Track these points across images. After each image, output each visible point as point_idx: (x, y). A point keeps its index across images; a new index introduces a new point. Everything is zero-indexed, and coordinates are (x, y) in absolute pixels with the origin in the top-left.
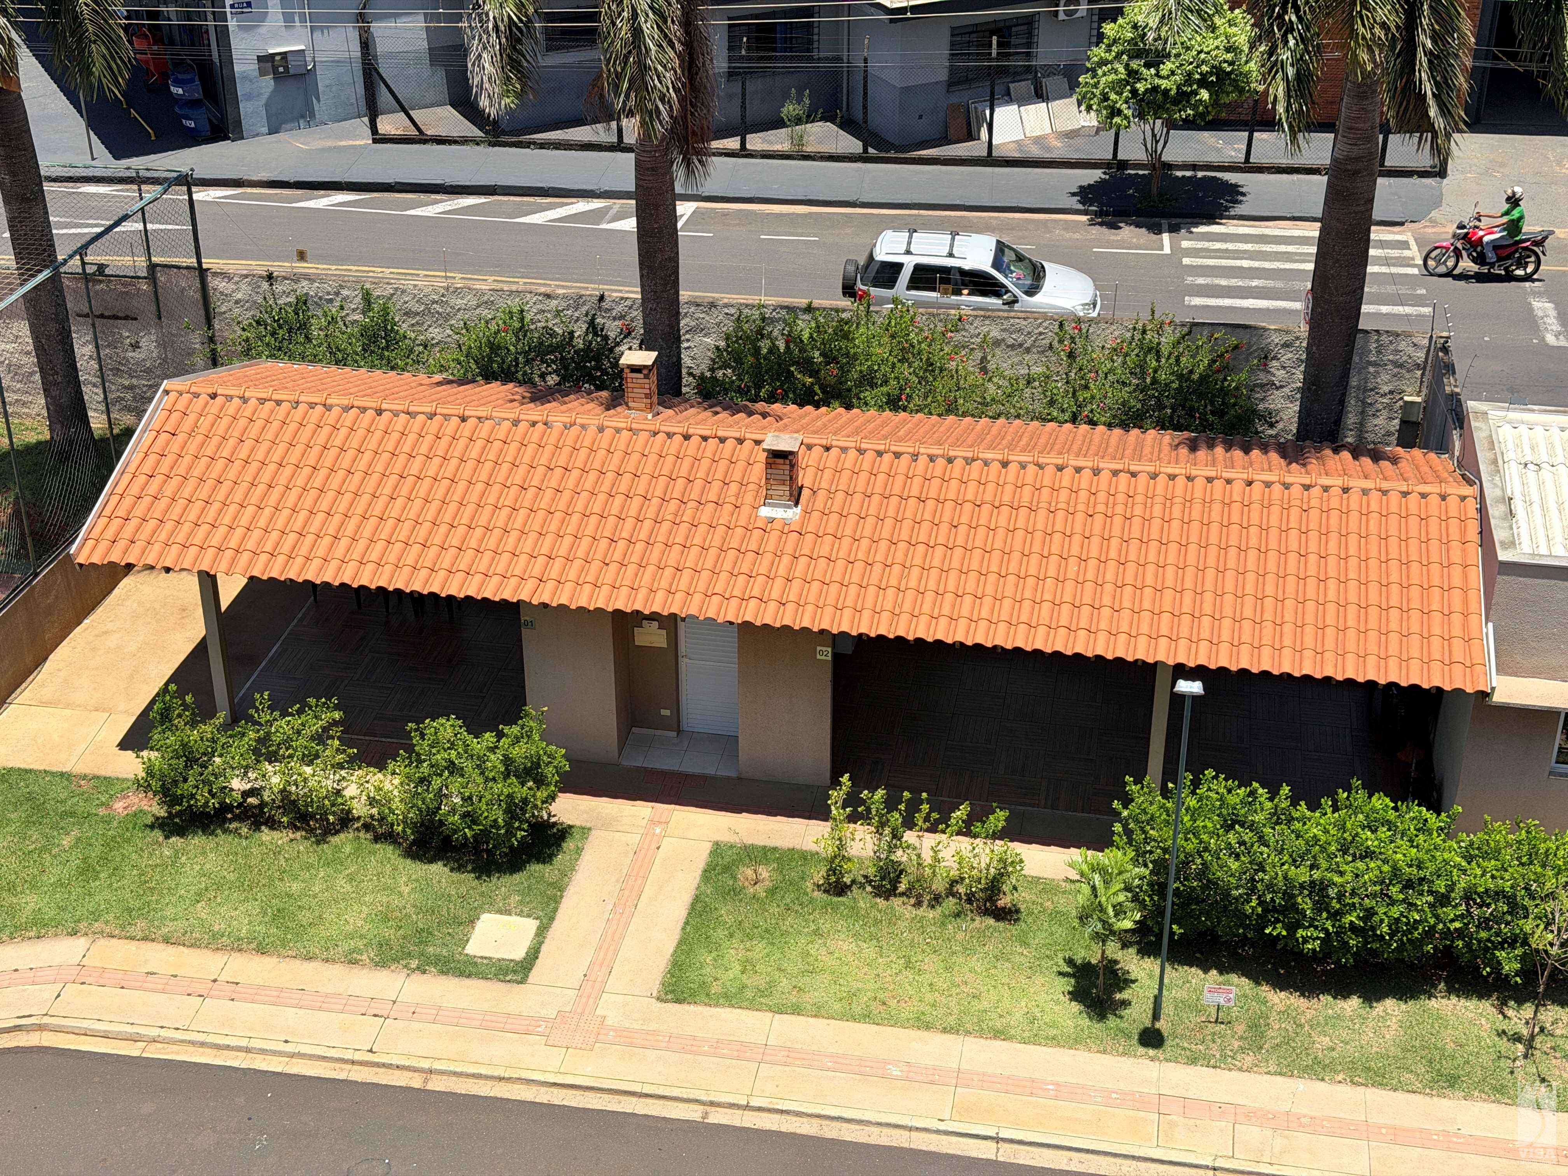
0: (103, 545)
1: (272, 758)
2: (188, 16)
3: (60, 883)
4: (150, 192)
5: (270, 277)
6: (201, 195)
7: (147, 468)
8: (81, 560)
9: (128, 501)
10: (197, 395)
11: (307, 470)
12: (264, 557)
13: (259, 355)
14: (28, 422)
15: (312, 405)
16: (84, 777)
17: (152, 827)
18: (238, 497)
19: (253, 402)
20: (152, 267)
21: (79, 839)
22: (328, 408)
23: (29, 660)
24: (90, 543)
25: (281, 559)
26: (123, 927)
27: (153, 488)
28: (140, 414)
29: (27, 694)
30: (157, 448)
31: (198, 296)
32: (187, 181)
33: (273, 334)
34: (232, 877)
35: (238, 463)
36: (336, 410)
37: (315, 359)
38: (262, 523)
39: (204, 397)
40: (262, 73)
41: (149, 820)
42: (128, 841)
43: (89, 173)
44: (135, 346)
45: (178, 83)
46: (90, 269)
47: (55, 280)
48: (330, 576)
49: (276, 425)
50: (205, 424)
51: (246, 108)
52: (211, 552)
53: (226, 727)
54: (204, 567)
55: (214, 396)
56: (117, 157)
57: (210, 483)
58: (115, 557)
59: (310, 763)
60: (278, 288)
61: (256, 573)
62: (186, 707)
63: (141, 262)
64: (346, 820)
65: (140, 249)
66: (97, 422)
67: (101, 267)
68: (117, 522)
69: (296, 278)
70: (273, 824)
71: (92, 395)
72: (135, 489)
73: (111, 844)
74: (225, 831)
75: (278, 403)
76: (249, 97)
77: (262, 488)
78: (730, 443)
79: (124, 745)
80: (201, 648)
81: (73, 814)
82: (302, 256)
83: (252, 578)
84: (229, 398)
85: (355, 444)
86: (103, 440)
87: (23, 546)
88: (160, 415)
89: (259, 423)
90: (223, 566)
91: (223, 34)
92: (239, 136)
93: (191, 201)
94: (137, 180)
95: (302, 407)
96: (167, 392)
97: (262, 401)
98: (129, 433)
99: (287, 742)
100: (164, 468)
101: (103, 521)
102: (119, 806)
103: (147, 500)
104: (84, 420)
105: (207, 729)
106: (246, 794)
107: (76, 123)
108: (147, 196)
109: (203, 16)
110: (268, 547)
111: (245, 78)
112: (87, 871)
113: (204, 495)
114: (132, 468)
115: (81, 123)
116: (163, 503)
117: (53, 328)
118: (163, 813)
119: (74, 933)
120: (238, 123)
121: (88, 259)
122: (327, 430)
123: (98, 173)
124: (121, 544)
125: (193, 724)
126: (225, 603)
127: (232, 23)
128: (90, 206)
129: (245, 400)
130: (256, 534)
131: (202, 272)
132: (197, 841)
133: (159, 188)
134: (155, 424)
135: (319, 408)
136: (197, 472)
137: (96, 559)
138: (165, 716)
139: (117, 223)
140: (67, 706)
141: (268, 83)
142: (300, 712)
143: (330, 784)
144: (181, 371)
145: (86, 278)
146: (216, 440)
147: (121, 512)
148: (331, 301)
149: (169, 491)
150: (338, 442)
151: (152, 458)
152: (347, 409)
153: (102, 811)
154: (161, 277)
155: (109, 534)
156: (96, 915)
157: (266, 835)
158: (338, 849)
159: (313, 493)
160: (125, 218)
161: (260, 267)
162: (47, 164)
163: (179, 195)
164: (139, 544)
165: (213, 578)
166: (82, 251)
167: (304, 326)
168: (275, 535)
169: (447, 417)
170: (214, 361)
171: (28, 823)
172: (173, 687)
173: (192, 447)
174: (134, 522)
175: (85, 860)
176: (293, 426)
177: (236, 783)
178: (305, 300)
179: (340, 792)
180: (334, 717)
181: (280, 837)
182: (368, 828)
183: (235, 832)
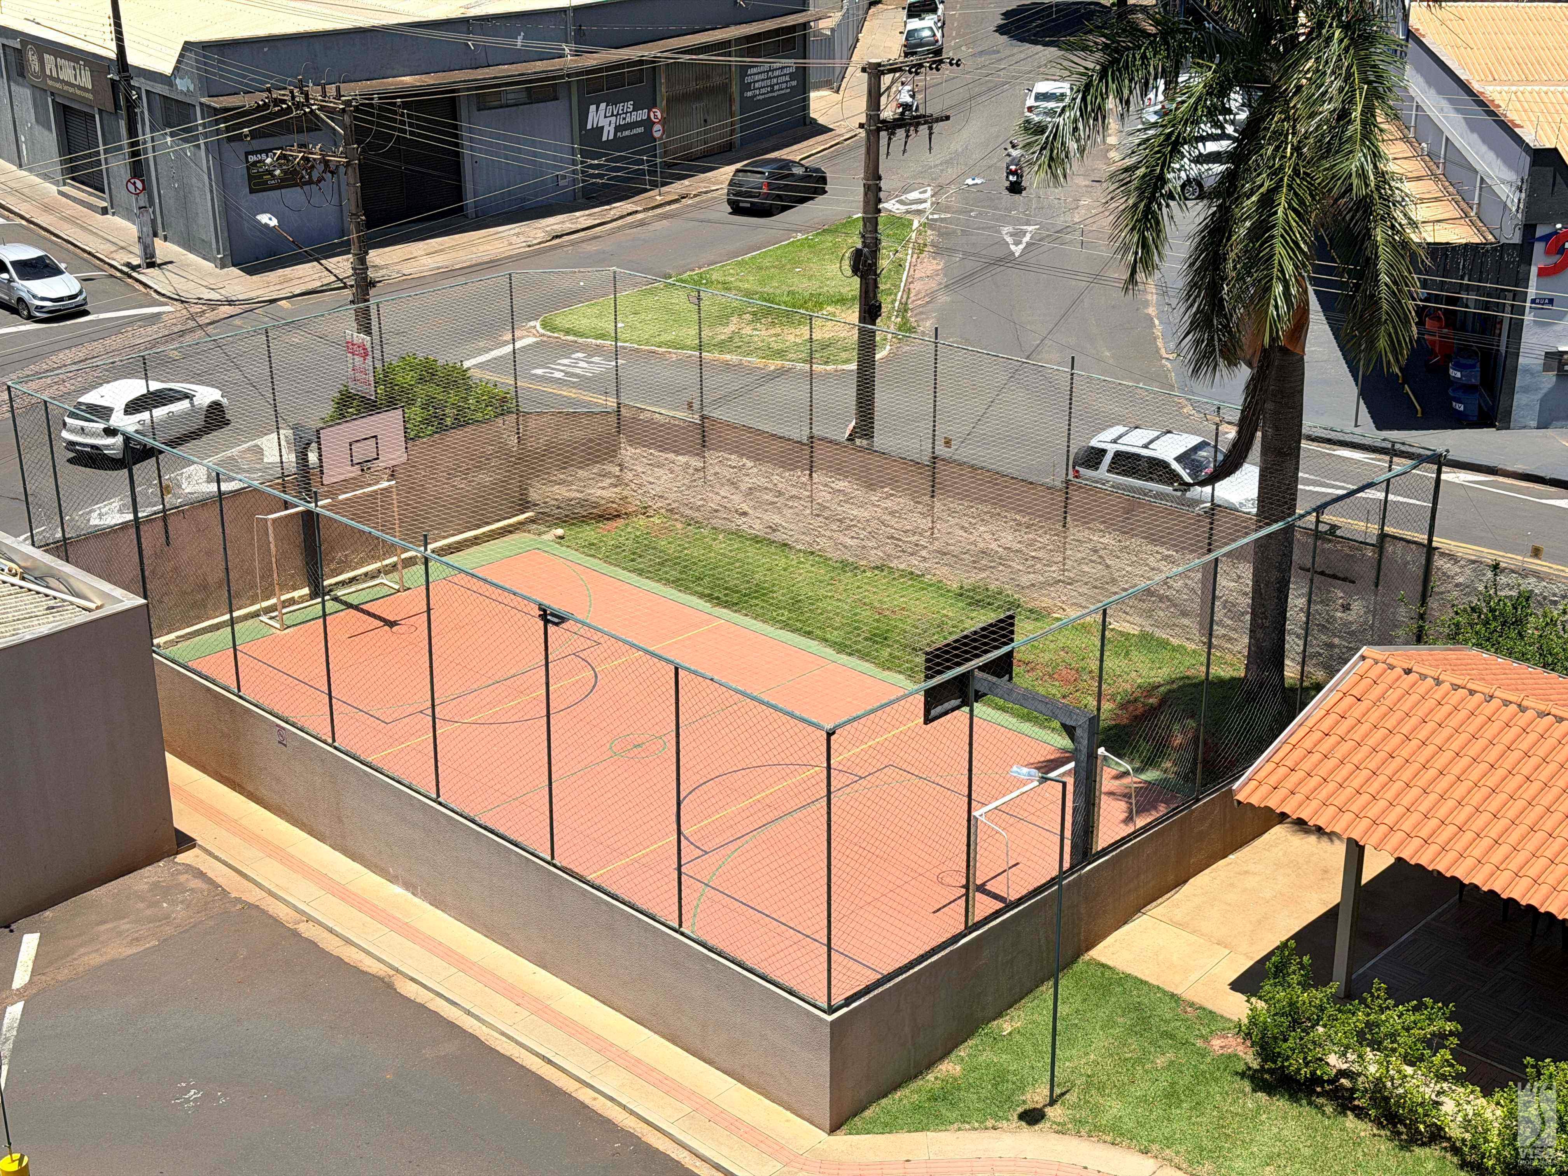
0: (1264, 789)
1: (1376, 1045)
2: (1486, 306)
3: (1144, 1099)
4: (1401, 464)
5: (1496, 567)
6: (1449, 476)
7: (1325, 726)
8: (1240, 797)
9: (1298, 753)
10: (1392, 667)
11: (1484, 766)
12: (1417, 842)
13: (1466, 641)
14: (1229, 657)
15: (1506, 703)
16: (1192, 1005)
17: (1243, 1075)
18: (1406, 775)
19: (1446, 686)
20: (1383, 536)
21: (1172, 1063)
22: (1522, 709)
23: (1171, 878)
24: (1253, 784)
25: (1434, 848)
26: (1191, 1162)
27: (1325, 747)
28: (1332, 672)
29: (1160, 909)
30: (1339, 709)
31: (1421, 573)
32: (1440, 461)
33: (1486, 623)
34: (1307, 1152)
35: (1415, 743)
36: (1530, 714)
37: (1523, 657)
38: (1423, 808)
39: (1399, 671)
40: (1546, 368)
41: (1241, 1067)
42: (1216, 1080)
43: (1348, 438)
44: (1346, 608)
45: (1458, 367)
46: (1323, 528)
47: (1289, 530)
48: (1480, 879)
49: (1463, 714)
50: (1393, 696)
51: (1520, 399)
52: (1366, 822)
53: (1335, 998)
54: (1355, 836)
55: (1408, 672)
56: (1379, 427)
57: (1382, 755)
58: (1272, 803)
59: (1411, 1064)
60: (1502, 579)
61: (1405, 855)
62: (1303, 967)
63: (1374, 529)
64: (1437, 1135)
65: (1377, 518)
66: (1291, 671)
67: (1334, 527)
68: (1282, 771)
69: (1524, 573)
70: (1360, 1113)
71: (1293, 645)
72: (1308, 743)
73: (1200, 1077)
74: (1310, 1103)
75: (1472, 692)
76: (1526, 390)
77: (1432, 773)
79: (1237, 985)
80: (1332, 914)
81: (1172, 1037)
82: (1536, 552)
83: (1399, 860)
84: (1423, 677)
85: (1542, 752)
86: (1293, 689)
87: (1193, 771)
88: (1351, 678)
89: (1447, 708)
90: (1374, 839)
91: (1517, 328)
92: (1506, 425)
93: (1438, 480)
94: (1392, 452)
95: (1495, 702)
96: (1363, 658)
97: (1456, 687)
98: (1318, 687)
99: (1393, 1036)
100: (1342, 729)
101: (1270, 766)
102: (1216, 1043)
103: (1317, 756)
104: (1280, 666)
105: (1318, 995)
106: (1342, 1073)
107: (1350, 389)
108: (1397, 469)
109: (1501, 308)
110: (1424, 833)
111: (1527, 371)
112: (1172, 1096)
113: (1372, 766)
114: (1310, 723)
115: (1355, 391)
116: (1332, 763)
117: (1275, 575)
118: (1255, 1065)
119: (1145, 1152)
120: (1509, 413)
121: (1325, 518)
122: (1515, 730)
123: (1357, 440)
124: (1282, 792)
125: (1305, 986)
126: (1366, 878)
127: (1528, 318)
128: (1341, 470)
129: (1438, 682)
130: (1415, 817)
131: (1430, 550)
132: (1281, 1104)
133: (1409, 462)
134: (1343, 687)
135: (1513, 708)
136: (1371, 742)
137: (1254, 801)
138: (1280, 970)
139: (1361, 489)
140: (1193, 932)
141: (1549, 379)
142: (1415, 1009)
143: (1429, 1092)
144: (1384, 640)
145: (1317, 535)
146: (1399, 714)
147: (1289, 762)
148: (1555, 603)
149: (1339, 753)
150: (1524, 746)
151: (1333, 717)
152: (1542, 715)
153: (1199, 1043)
154: (1389, 548)
155: (1273, 780)
156: (1169, 1141)
157: (1350, 1121)
158: (1419, 1162)
159: (1485, 791)
160: (1370, 485)
161: (1489, 554)
162: (1310, 423)
163: (1428, 472)
164: (1299, 797)
165: (1362, 849)
166: (1319, 509)
167: (1519, 622)
168: (1434, 823)
170: (1419, 638)
171: (1130, 1030)
172: (1292, 944)
173: (1374, 716)
174: (1300, 774)
175: (1173, 1084)
176: (1481, 719)
177: (1332, 1059)
178: (1527, 597)
179: (1437, 1104)
180: (1449, 1026)
181: (1363, 1129)
182: (1456, 1150)
183: (1320, 1108)
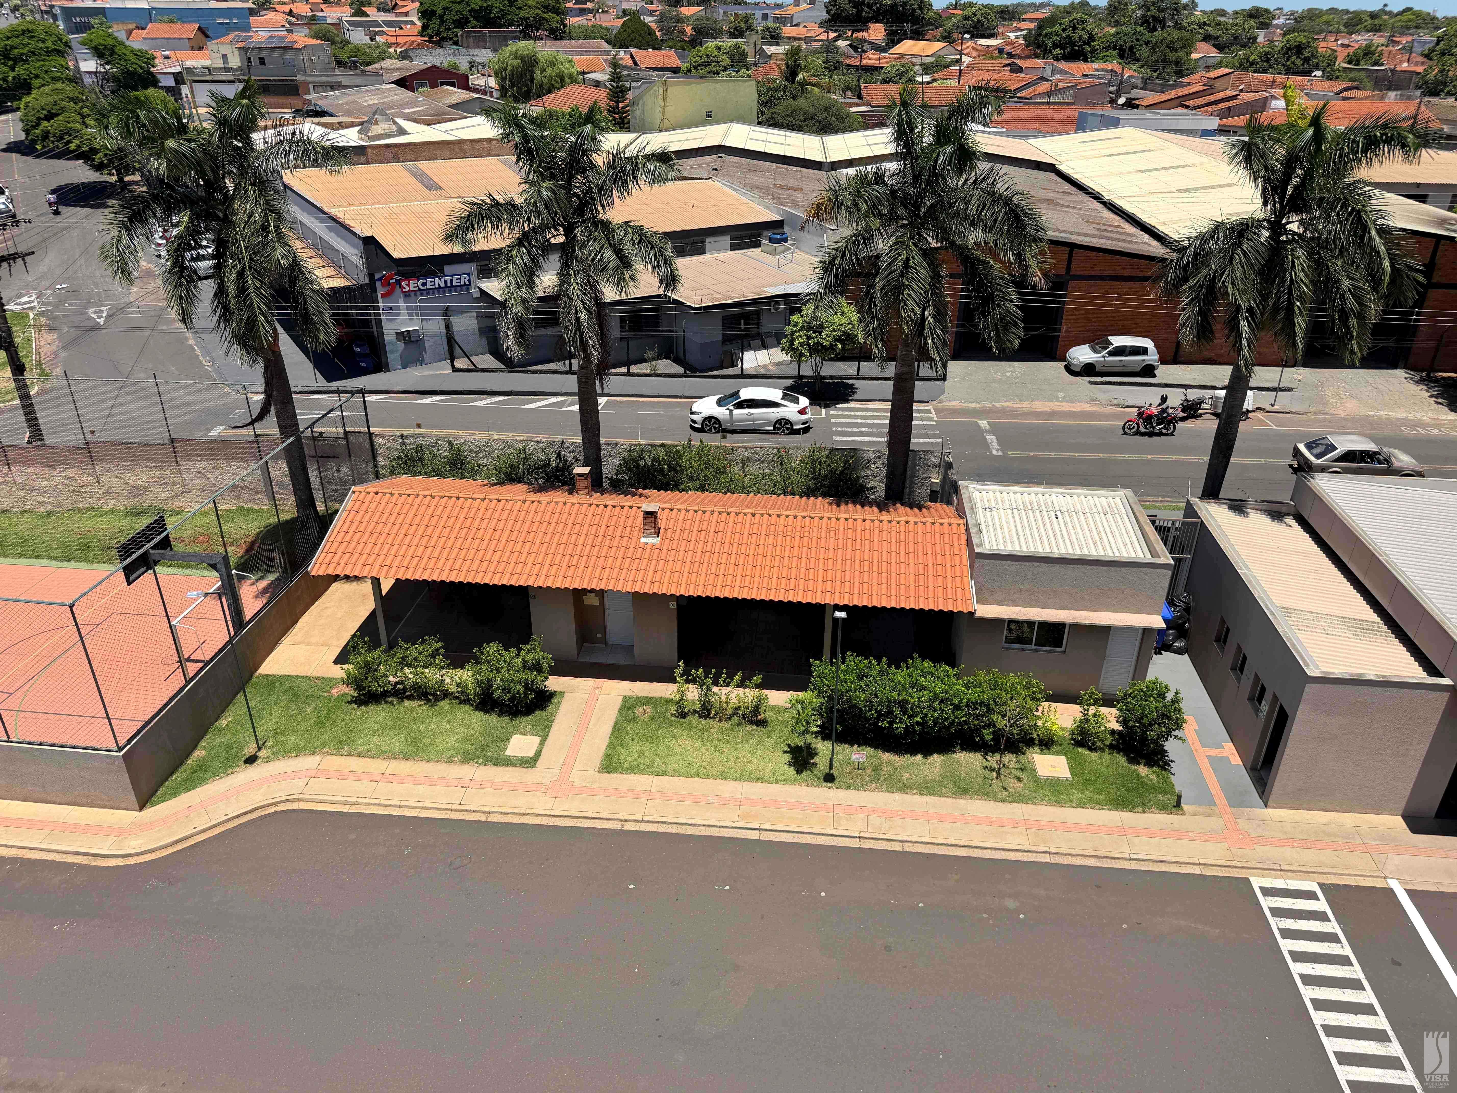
0: (324, 566)
1: (409, 666)
2: (362, 315)
3: (306, 730)
4: (344, 397)
5: (402, 436)
6: (369, 398)
7: (345, 528)
8: (313, 573)
9: (336, 544)
10: (368, 493)
11: (423, 527)
12: (403, 569)
13: (399, 473)
14: (287, 508)
15: (425, 496)
16: (317, 678)
17: (351, 701)
18: (390, 541)
19: (396, 495)
20: (346, 433)
21: (315, 709)
22: (433, 497)
23: (289, 623)
24: (318, 565)
25: (412, 570)
26: (338, 750)
27: (347, 538)
28: (341, 502)
29: (288, 639)
30: (349, 518)
31: (368, 446)
32: (363, 392)
33: (406, 463)
34: (390, 723)
35: (389, 525)
36: (437, 498)
37: (426, 474)
38: (402, 553)
39: (372, 494)
40: (398, 340)
41: (349, 698)
42: (339, 708)
43: (315, 389)
44: (338, 471)
45: (358, 346)
46: (315, 435)
47: (299, 440)
48: (436, 577)
49: (408, 506)
50: (373, 506)
51: (390, 357)
52: (377, 567)
53: (386, 651)
54: (374, 575)
55: (377, 493)
56: (329, 381)
57: (376, 535)
58: (330, 571)
59: (427, 667)
60: (407, 441)
61: (399, 577)
62: (365, 643)
63: (341, 430)
64: (446, 694)
65: (340, 424)
66: (320, 507)
67: (321, 433)
68: (330, 555)
69: (416, 436)
70: (410, 698)
71: (318, 495)
72: (339, 539)
73: (331, 710)
74: (386, 702)
75: (409, 495)
76: (392, 352)
77: (401, 536)
78: (626, 508)
79: (336, 662)
80: (373, 614)
81: (311, 696)
82: (419, 426)
83: (397, 580)
84: (384, 494)
85: (446, 514)
86: (323, 516)
87: (285, 568)
88: (350, 504)
89: (400, 505)
90: (383, 574)
91: (379, 323)
92: (388, 370)
93: (364, 401)
94: (338, 392)
95: (420, 497)
96: (354, 492)
97: (401, 495)
98: (337, 511)
99: (416, 658)
100: (353, 528)
101: (324, 554)
102: (334, 691)
103: (345, 544)
104: (314, 507)
105: (376, 653)
106: (397, 683)
107: (309, 366)
108: (343, 399)
109: (369, 315)
110: (405, 564)
111: (390, 343)
112: (319, 723)
113: (373, 541)
114: (337, 529)
115: (311, 366)
116: (353, 545)
117: (298, 463)
118: (356, 695)
119: (314, 754)
120: (387, 364)
121: (315, 430)
122: (432, 508)
123: (319, 389)
124: (333, 565)
125: (369, 650)
126: (384, 593)
127: (383, 318)
128: (317, 405)
129: (392, 495)
130: (399, 558)
131: (370, 435)
132: (372, 707)
133: (349, 395)
134: (348, 507)
135: (429, 498)
136: (369, 530)
137: (321, 573)
138: (356, 647)
139: (329, 413)
140: (308, 644)
141: (401, 345)
142: (422, 643)
143: (437, 677)
144: (362, 481)
145: (314, 439)
146: (378, 514)
147: (333, 550)
148: (433, 447)
149: (355, 539)
150: (438, 513)
151: (347, 524)
152: (442, 497)
153: (326, 694)
154: (351, 438)
155: (327, 561)
156: (324, 745)
157: (407, 703)
158: (442, 708)
159: (427, 538)
160: (332, 410)
161: (397, 431)
162: (294, 385)
163: (358, 398)
164: (342, 565)
165: (379, 580)
166: (311, 426)
167: (421, 459)
168: (408, 558)
169: (491, 500)
170: (377, 476)
171: (290, 701)
172: (358, 633)
173: (367, 518)
174: (339, 555)
175: (318, 718)
176: (416, 506)
177: (391, 679)
178: (421, 446)
179: (443, 681)
180: (439, 645)
181: (414, 704)
182: (456, 698)
183: (391, 703)
